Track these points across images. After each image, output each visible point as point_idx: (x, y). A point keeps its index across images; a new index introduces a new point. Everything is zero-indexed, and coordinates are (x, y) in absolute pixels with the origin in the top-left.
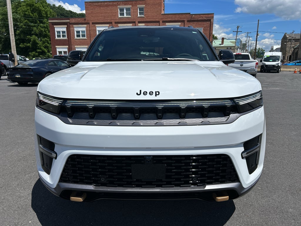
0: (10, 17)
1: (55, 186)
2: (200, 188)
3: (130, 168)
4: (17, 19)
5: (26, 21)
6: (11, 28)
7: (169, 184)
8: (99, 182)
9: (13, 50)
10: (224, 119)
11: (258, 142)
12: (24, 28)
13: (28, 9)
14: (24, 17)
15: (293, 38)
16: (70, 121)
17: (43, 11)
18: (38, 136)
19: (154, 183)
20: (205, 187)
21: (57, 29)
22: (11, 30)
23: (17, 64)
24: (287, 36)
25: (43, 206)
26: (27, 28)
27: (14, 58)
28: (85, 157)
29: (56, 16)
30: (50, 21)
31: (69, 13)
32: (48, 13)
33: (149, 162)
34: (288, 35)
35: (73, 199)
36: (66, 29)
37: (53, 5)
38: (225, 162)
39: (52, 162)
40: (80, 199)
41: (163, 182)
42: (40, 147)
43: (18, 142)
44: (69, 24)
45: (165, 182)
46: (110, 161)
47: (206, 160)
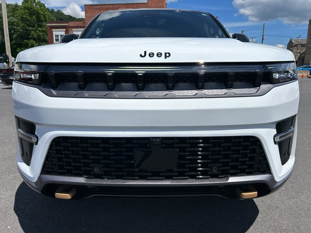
0: (5, 17)
1: (35, 180)
2: (222, 181)
3: (132, 154)
4: (13, 23)
5: (23, 25)
6: (6, 28)
7: (182, 175)
8: (91, 173)
9: (8, 51)
10: (253, 90)
11: (292, 126)
12: (20, 32)
13: (26, 13)
14: (21, 20)
15: (299, 43)
16: (54, 92)
17: (41, 15)
18: (16, 117)
19: (162, 174)
20: (228, 179)
21: (55, 33)
22: (6, 31)
23: (12, 66)
24: (293, 42)
25: (27, 209)
26: (24, 32)
27: (9, 60)
28: (73, 140)
29: (55, 20)
30: (48, 25)
31: (69, 17)
32: (47, 17)
33: (156, 145)
34: (294, 40)
35: (59, 195)
36: (64, 33)
37: (52, 9)
38: (254, 147)
39: (32, 150)
40: (68, 196)
41: (173, 172)
42: (19, 132)
43: (6, 142)
44: (67, 28)
45: (177, 172)
46: (106, 145)
47: (229, 144)
